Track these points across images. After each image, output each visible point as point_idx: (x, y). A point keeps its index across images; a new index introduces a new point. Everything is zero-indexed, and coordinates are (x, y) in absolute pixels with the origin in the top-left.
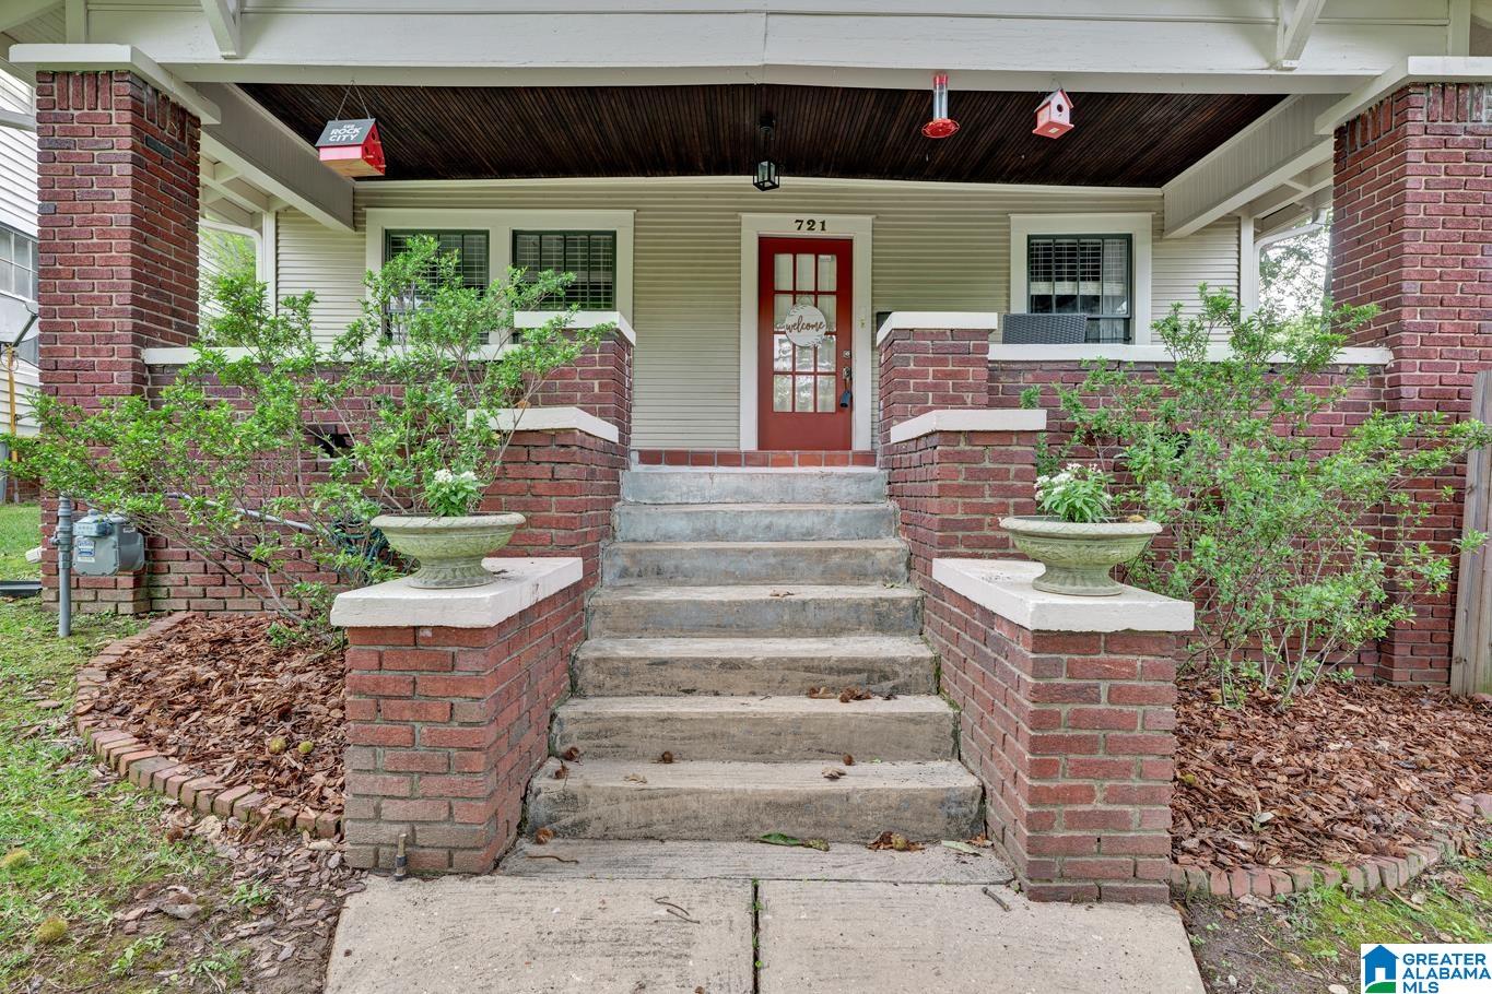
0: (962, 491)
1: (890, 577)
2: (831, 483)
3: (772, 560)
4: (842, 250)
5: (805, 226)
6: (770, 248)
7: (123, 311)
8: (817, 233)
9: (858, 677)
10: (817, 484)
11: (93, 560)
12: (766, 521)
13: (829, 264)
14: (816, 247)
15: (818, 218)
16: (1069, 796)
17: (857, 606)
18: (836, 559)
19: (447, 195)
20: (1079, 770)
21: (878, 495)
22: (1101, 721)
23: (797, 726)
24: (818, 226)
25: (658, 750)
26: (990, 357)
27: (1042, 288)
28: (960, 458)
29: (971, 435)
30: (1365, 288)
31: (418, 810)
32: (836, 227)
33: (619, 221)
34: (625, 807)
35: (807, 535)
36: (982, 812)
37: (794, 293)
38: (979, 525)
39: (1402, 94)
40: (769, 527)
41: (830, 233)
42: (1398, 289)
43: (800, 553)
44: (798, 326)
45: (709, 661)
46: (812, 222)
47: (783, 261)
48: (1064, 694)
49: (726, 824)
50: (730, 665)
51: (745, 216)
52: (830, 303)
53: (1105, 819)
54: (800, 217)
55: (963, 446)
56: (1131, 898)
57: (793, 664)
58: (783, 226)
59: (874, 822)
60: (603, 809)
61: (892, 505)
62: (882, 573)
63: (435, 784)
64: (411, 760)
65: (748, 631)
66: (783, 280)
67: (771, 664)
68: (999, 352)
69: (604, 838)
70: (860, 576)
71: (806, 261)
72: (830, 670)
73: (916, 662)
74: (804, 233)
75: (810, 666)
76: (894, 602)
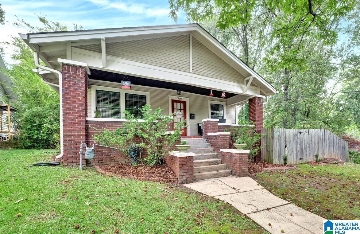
0: (223, 141)
1: (211, 152)
2: (200, 140)
3: (198, 151)
4: (184, 103)
5: (179, 99)
6: (173, 101)
7: (83, 111)
8: (181, 100)
9: (214, 163)
10: (198, 141)
11: (89, 156)
12: (195, 146)
13: (182, 105)
14: (180, 102)
15: (181, 98)
16: (241, 168)
17: (211, 155)
18: (206, 150)
19: (111, 85)
20: (242, 165)
21: (205, 142)
22: (244, 161)
23: (212, 168)
24: (181, 99)
25: (198, 172)
26: (218, 124)
27: (212, 111)
28: (223, 138)
29: (223, 135)
30: (252, 118)
31: (187, 176)
32: (184, 99)
33: (147, 94)
34: (200, 176)
35: (200, 147)
36: (232, 173)
37: (177, 109)
38: (224, 145)
39: (255, 97)
40: (195, 147)
41: (183, 100)
42: (255, 119)
43: (201, 149)
44: (178, 115)
45: (198, 162)
46: (180, 98)
47: (175, 104)
48: (241, 159)
49: (210, 177)
50: (201, 163)
51: (169, 96)
52: (182, 111)
53: (244, 170)
54: (178, 97)
55: (223, 136)
56: (246, 176)
57: (207, 162)
58: (176, 98)
59: (223, 175)
60: (198, 177)
61: (208, 143)
62: (210, 152)
63: (188, 173)
64: (186, 171)
65: (199, 159)
66: (175, 107)
67: (205, 162)
68: (219, 124)
69: (198, 180)
70: (208, 152)
71: (179, 104)
72: (211, 162)
73: (220, 160)
74: (179, 100)
75: (209, 162)
76: (214, 154)
